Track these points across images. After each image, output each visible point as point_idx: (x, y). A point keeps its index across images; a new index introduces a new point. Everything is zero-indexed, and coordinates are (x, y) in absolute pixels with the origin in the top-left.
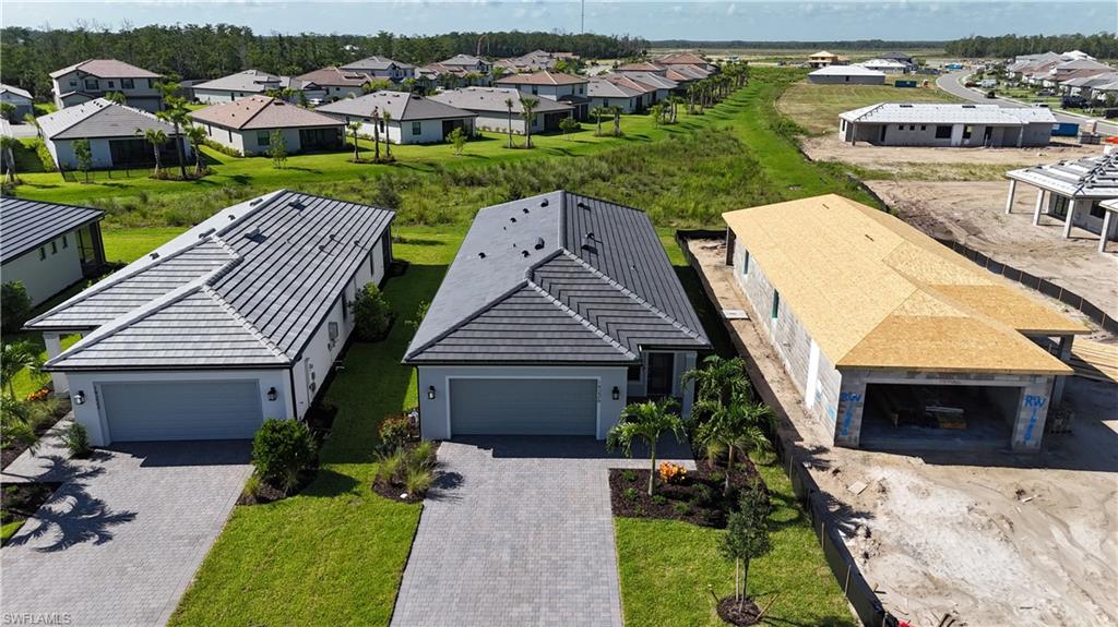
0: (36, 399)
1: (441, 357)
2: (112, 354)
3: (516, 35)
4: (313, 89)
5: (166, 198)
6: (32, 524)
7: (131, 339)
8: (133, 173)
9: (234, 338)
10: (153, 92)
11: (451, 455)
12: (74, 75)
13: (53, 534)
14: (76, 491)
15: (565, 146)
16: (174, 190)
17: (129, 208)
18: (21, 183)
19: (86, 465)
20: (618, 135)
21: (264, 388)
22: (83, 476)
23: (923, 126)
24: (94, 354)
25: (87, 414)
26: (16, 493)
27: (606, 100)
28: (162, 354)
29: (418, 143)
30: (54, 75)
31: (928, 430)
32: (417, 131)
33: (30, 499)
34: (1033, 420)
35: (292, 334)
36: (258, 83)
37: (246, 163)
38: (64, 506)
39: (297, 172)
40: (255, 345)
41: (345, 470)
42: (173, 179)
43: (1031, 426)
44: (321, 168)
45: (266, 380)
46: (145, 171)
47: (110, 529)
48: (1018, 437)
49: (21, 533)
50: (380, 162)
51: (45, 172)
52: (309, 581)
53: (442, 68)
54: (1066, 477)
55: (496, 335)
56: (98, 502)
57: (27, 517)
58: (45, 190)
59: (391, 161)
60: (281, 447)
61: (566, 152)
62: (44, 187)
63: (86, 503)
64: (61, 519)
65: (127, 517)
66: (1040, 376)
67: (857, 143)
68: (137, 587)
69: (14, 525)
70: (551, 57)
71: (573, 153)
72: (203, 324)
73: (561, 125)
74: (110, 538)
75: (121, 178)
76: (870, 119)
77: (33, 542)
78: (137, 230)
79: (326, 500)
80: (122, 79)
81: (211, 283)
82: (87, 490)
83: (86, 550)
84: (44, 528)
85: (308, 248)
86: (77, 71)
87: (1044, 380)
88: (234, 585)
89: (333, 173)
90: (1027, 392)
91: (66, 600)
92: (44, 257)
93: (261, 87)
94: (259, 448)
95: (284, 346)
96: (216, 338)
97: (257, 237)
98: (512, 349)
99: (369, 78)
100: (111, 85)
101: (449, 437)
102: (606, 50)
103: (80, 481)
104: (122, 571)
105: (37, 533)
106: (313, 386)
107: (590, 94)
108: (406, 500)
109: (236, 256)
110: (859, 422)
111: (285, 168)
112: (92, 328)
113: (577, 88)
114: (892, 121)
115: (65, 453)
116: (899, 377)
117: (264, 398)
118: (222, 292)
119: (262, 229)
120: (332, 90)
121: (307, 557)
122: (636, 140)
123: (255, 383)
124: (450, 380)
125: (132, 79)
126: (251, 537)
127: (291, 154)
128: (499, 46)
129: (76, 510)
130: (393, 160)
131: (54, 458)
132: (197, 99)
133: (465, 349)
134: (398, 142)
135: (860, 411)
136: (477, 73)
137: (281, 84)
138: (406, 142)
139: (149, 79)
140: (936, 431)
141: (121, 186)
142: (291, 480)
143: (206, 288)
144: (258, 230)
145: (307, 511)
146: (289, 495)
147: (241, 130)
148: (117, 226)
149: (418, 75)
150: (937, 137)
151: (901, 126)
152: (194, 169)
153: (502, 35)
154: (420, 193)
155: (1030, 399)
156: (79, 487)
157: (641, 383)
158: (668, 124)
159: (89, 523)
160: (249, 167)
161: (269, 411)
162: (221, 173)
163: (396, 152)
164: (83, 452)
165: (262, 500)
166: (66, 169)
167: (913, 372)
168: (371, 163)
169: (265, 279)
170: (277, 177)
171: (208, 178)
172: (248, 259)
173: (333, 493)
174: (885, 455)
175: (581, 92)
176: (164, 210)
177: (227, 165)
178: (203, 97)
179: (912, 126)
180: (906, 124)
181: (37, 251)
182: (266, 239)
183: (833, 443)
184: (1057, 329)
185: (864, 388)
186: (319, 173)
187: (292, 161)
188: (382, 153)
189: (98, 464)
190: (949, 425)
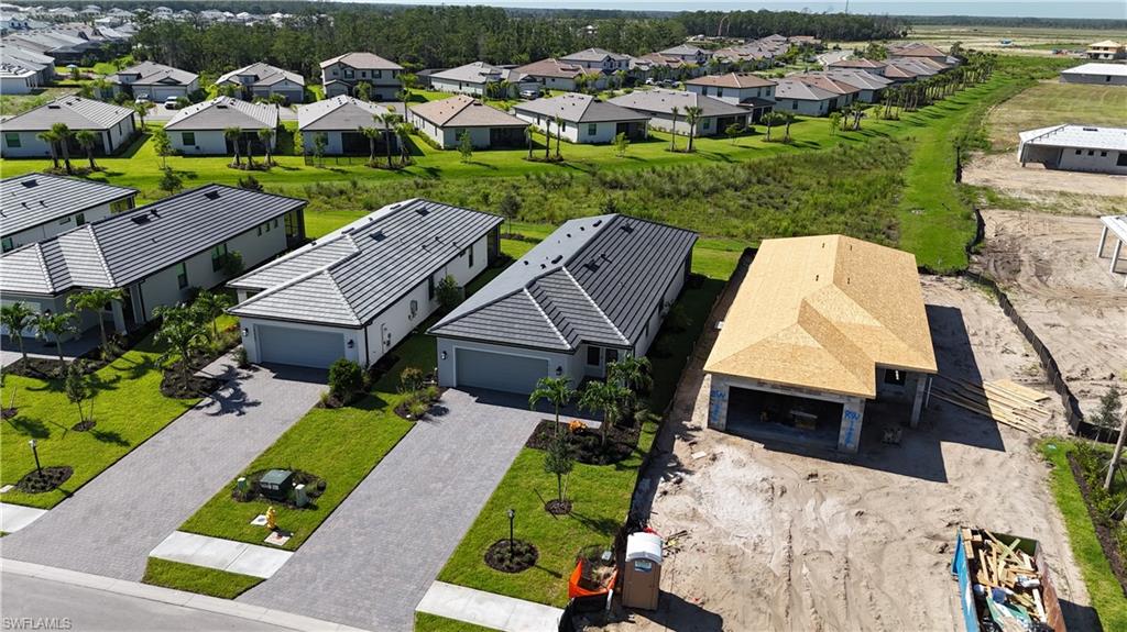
0: (229, 330)
1: (450, 333)
2: (264, 308)
3: (764, 13)
4: (528, 81)
5: (370, 184)
6: (208, 400)
7: (276, 300)
8: (353, 160)
9: (333, 306)
10: (396, 82)
11: (450, 397)
12: (337, 66)
13: (217, 407)
14: (235, 386)
15: (725, 151)
16: (378, 177)
17: (342, 192)
18: (275, 164)
19: (245, 372)
20: (786, 141)
21: (347, 340)
22: (241, 379)
23: (1104, 153)
24: (254, 307)
25: (249, 343)
26: (204, 382)
27: (796, 103)
28: (290, 311)
29: (592, 143)
30: (323, 65)
31: (786, 428)
32: (592, 131)
33: (212, 387)
34: (851, 429)
35: (371, 307)
36: (483, 74)
37: (443, 156)
38: (226, 394)
39: (478, 167)
40: (343, 312)
41: (384, 396)
42: (381, 168)
43: (850, 434)
44: (499, 164)
45: (348, 335)
46: (363, 160)
47: (245, 409)
48: (842, 441)
49: (200, 404)
50: (549, 161)
51: (294, 155)
52: (333, 452)
53: (658, 59)
54: (860, 472)
55: (489, 322)
56: (243, 394)
57: (206, 396)
58: (290, 172)
59: (559, 161)
60: (343, 377)
61: (725, 157)
62: (290, 169)
63: (239, 394)
64: (222, 399)
65: (255, 404)
66: (854, 397)
67: (1027, 165)
68: (247, 440)
69: (198, 400)
70: (787, 42)
71: (730, 159)
72: (318, 295)
73: (727, 130)
74: (244, 413)
75: (345, 165)
76: (1044, 142)
77: (205, 410)
78: (340, 212)
79: (364, 411)
80: (373, 70)
81: (330, 269)
82: (241, 387)
83: (231, 418)
84: (212, 404)
85: (414, 246)
86: (339, 63)
87: (858, 401)
88: (295, 448)
89: (508, 170)
90: (846, 408)
91: (212, 441)
92: (260, 234)
93: (483, 79)
94: (332, 376)
95: (361, 315)
96: (323, 305)
97: (379, 237)
98: (494, 333)
99: (583, 70)
100: (364, 75)
101: (455, 385)
102: (859, 31)
103: (239, 381)
104: (243, 432)
105: (208, 406)
106: (389, 343)
107: (777, 95)
108: (410, 419)
109: (357, 250)
110: (725, 413)
111: (470, 163)
112: (262, 290)
113: (764, 91)
114: (1069, 144)
115: (235, 365)
116: (751, 384)
117: (346, 346)
118: (335, 276)
119: (384, 231)
120: (548, 81)
121: (338, 440)
122: (804, 146)
123: (341, 336)
124: (457, 349)
125: (380, 70)
126: (314, 425)
127: (477, 149)
128: (744, 26)
129: (232, 396)
130: (562, 159)
131: (229, 367)
132: (432, 87)
133: (466, 330)
134: (575, 141)
135: (725, 405)
136: (693, 63)
137: (502, 76)
138: (582, 142)
139: (394, 71)
140: (793, 429)
141: (343, 172)
142: (348, 397)
143: (326, 272)
144: (380, 231)
145: (352, 416)
146: (345, 405)
147: (442, 127)
148: (328, 206)
149: (632, 65)
150: (1118, 164)
151: (1079, 151)
152: (398, 160)
153: (750, 13)
154: (566, 194)
155: (848, 413)
156: (238, 384)
157: (600, 367)
158: (850, 130)
159: (236, 404)
160: (443, 160)
161: (349, 355)
162: (419, 164)
163: (566, 151)
164: (245, 365)
165: (329, 406)
166: (309, 154)
167: (760, 382)
168: (542, 161)
169: (369, 268)
170: (461, 171)
171: (407, 168)
172: (364, 253)
173: (369, 408)
174: (738, 439)
175: (768, 94)
176: (365, 195)
177: (428, 157)
178: (437, 85)
179: (1091, 152)
180: (1084, 149)
181: (256, 230)
182: (385, 237)
183: (706, 425)
184: (910, 366)
185: (727, 389)
186: (495, 168)
187: (477, 156)
188: (553, 153)
189: (251, 373)
190: (802, 426)
